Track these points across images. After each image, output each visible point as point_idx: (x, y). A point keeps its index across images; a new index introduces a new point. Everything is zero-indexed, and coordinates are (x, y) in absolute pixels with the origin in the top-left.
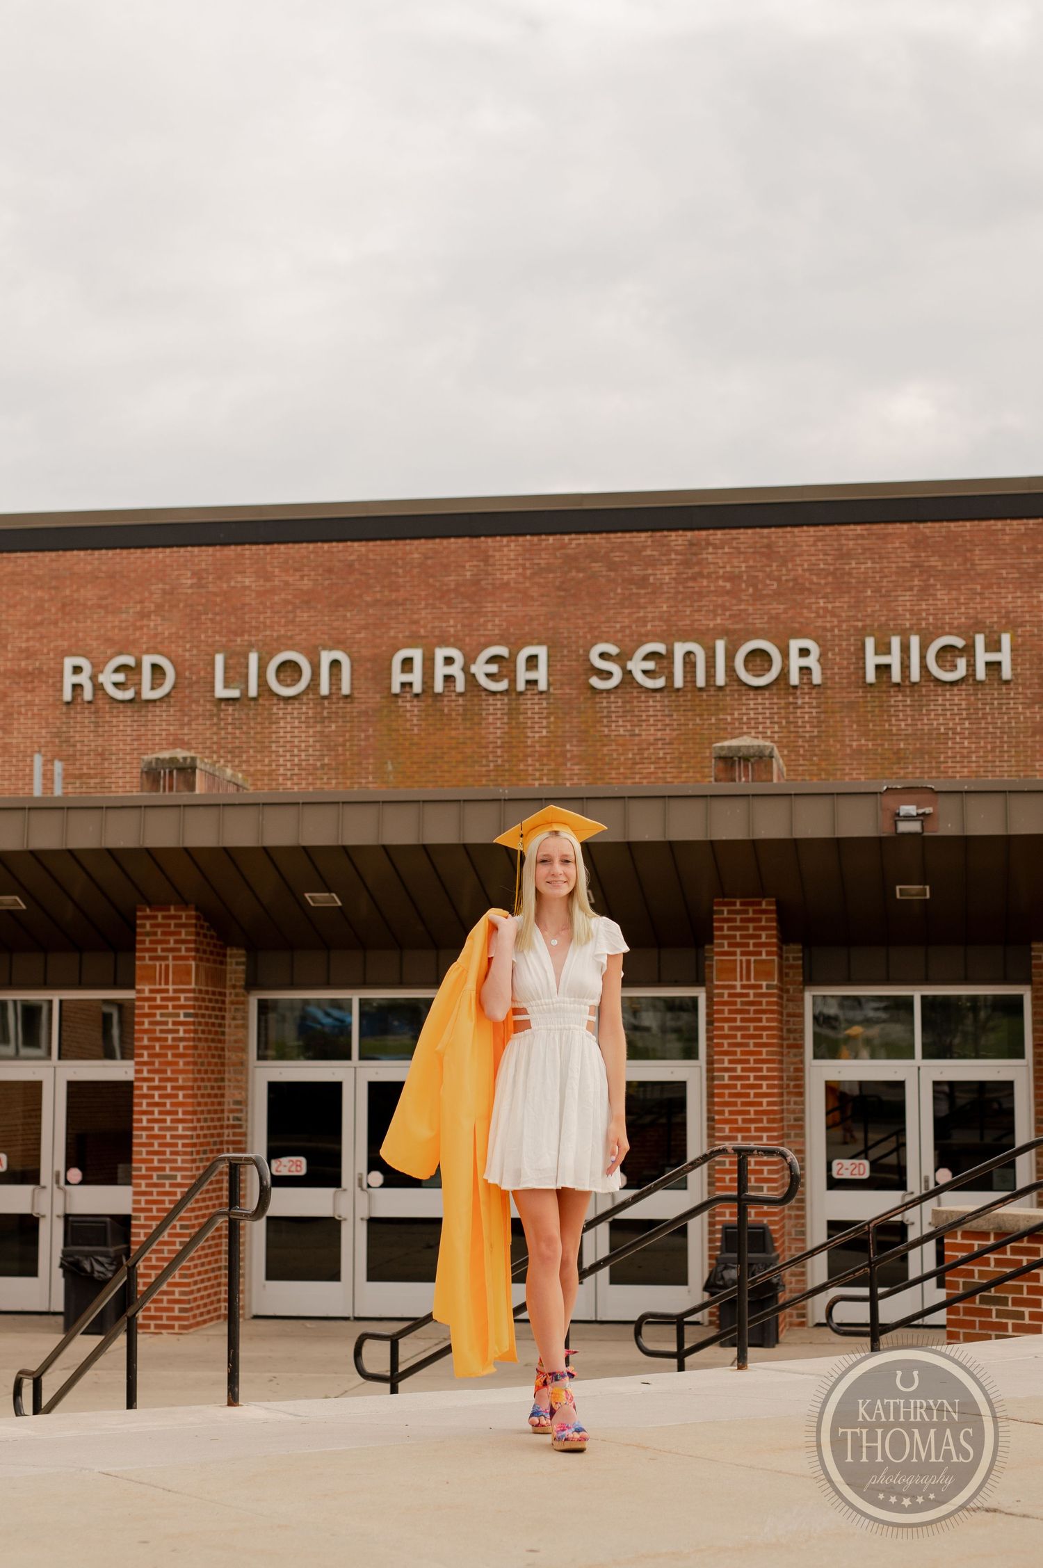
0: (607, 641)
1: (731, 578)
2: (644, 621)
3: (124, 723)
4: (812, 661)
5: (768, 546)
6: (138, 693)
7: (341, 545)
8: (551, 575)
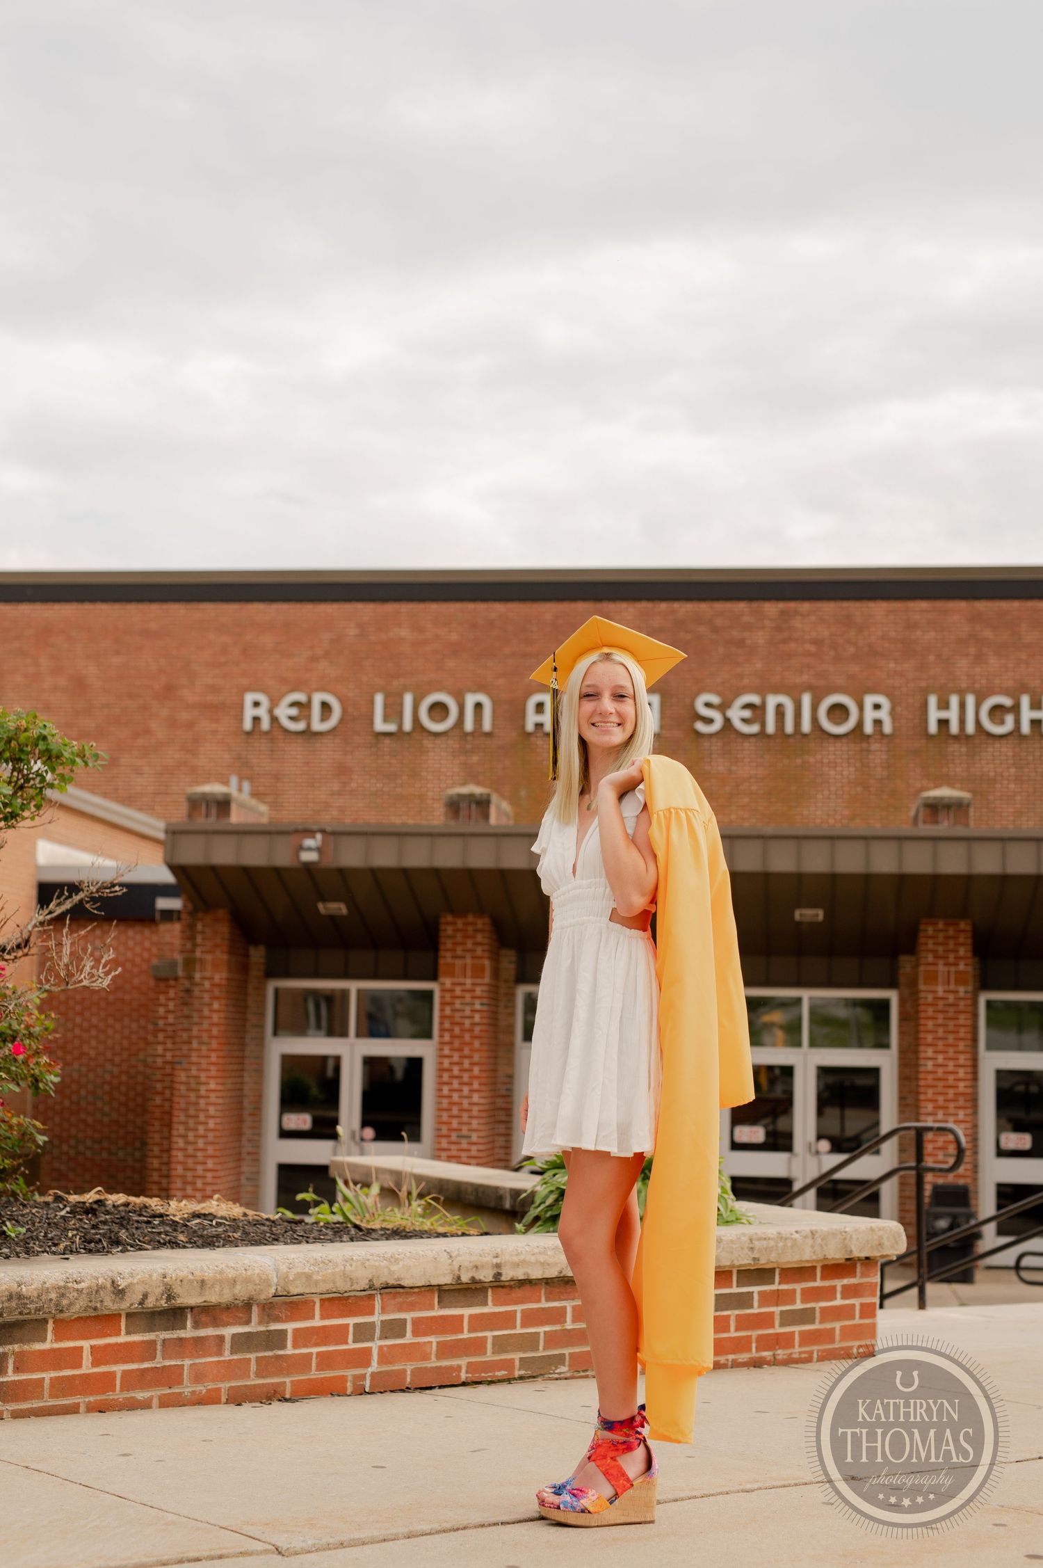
0: (711, 691)
1: (817, 642)
2: (740, 676)
3: (296, 751)
4: (883, 715)
5: (848, 616)
6: (308, 726)
7: (484, 605)
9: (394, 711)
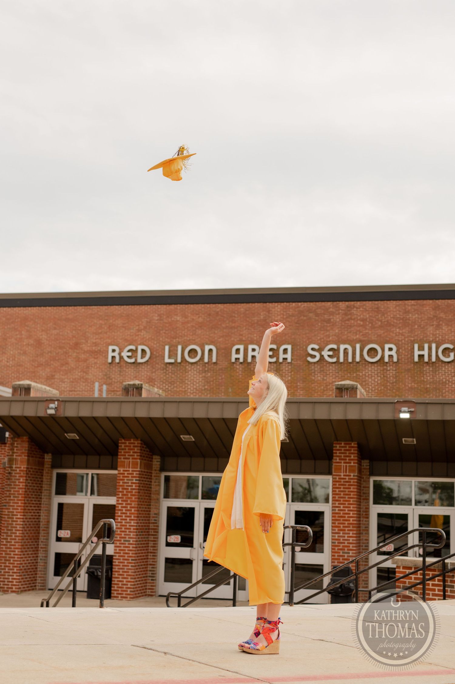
0: (314, 343)
1: (363, 320)
2: (328, 336)
3: (131, 371)
4: (393, 353)
5: (378, 308)
6: (136, 360)
7: (214, 305)
8: (293, 318)
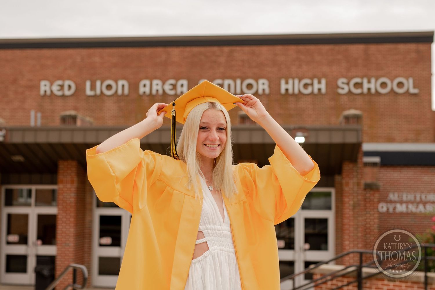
3: (59, 102)
4: (266, 87)
5: (253, 52)
6: (64, 93)
9: (93, 88)
